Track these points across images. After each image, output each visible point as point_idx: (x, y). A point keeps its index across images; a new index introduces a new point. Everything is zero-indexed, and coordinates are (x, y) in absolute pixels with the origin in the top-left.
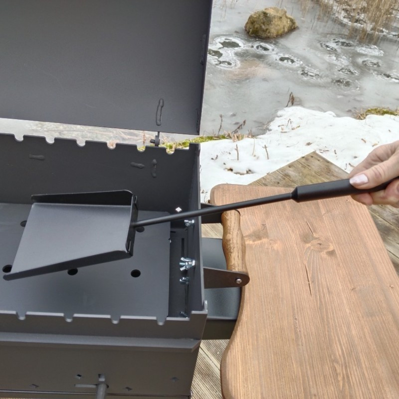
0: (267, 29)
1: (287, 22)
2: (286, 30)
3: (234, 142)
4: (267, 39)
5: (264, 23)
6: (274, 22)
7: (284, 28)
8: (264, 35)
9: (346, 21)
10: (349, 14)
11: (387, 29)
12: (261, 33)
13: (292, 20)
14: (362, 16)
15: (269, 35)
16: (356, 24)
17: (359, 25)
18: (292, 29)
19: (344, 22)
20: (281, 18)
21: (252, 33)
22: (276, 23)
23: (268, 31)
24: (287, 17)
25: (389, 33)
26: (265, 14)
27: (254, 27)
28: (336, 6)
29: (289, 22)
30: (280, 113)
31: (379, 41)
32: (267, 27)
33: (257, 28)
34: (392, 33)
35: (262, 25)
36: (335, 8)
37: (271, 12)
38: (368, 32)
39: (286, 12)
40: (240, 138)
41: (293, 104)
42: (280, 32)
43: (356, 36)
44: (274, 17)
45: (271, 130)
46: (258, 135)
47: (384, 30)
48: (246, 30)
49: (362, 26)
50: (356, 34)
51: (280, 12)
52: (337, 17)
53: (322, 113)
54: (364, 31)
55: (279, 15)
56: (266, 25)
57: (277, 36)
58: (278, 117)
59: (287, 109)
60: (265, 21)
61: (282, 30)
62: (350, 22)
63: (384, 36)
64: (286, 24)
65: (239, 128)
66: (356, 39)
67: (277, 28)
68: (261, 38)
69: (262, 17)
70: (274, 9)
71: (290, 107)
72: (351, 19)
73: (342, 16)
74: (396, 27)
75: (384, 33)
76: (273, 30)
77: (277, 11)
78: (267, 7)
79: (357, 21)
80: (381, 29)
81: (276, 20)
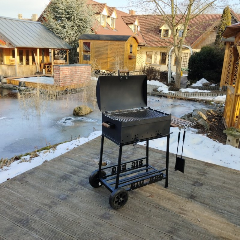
2: (89, 113)
8: (81, 115)
12: (79, 114)
15: (83, 114)
18: (91, 112)
21: (77, 115)
22: (84, 110)
26: (80, 108)
27: (76, 112)
32: (81, 112)
35: (79, 111)
42: (86, 113)
48: (73, 114)
64: (88, 111)
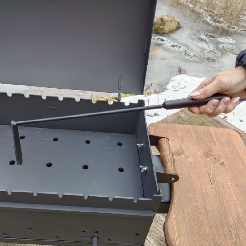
0: (163, 28)
1: (175, 23)
2: (175, 28)
3: (146, 96)
4: (163, 34)
5: (161, 25)
6: (167, 24)
7: (173, 27)
8: (161, 32)
9: (211, 22)
10: (213, 18)
11: (237, 26)
12: (159, 31)
13: (178, 23)
14: (221, 19)
15: (164, 31)
16: (217, 24)
17: (220, 24)
18: (178, 28)
19: (210, 23)
20: (171, 21)
22: (168, 25)
23: (163, 29)
24: (175, 21)
25: (238, 29)
26: (162, 19)
28: (204, 13)
29: (176, 24)
30: (173, 79)
31: (232, 34)
32: (163, 27)
33: (157, 28)
34: (240, 29)
35: (160, 26)
36: (204, 14)
37: (165, 18)
38: (225, 29)
39: (174, 18)
40: (149, 94)
41: (180, 73)
42: (171, 30)
43: (218, 31)
44: (167, 21)
45: (167, 89)
46: (160, 92)
47: (235, 27)
49: (222, 25)
50: (218, 30)
51: (171, 18)
52: (205, 20)
53: (199, 78)
54: (223, 28)
55: (170, 19)
56: (162, 26)
57: (169, 32)
58: (172, 81)
59: (177, 76)
60: (162, 23)
61: (172, 28)
62: (214, 23)
63: (235, 31)
64: (175, 25)
65: (148, 88)
66: (218, 33)
67: (169, 27)
68: (159, 34)
69: (160, 21)
70: (167, 16)
71: (178, 75)
72: (215, 21)
73: (208, 19)
74: (242, 25)
75: (235, 29)
76: (167, 28)
77: (169, 17)
78: (163, 15)
79: (218, 22)
80: (234, 26)
81: (168, 22)
